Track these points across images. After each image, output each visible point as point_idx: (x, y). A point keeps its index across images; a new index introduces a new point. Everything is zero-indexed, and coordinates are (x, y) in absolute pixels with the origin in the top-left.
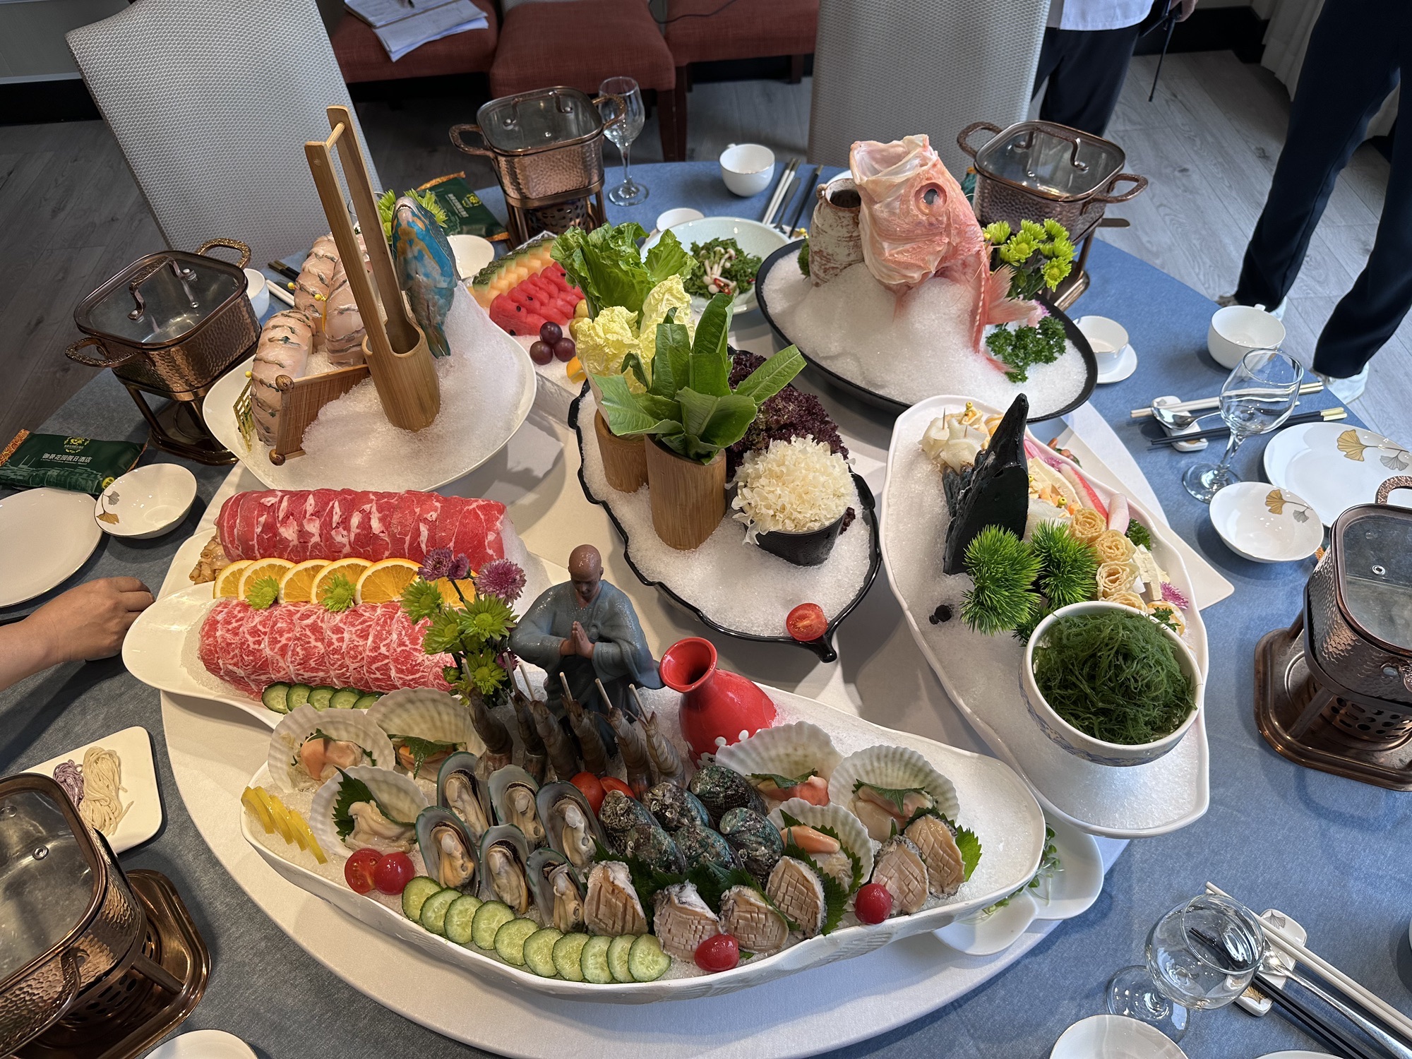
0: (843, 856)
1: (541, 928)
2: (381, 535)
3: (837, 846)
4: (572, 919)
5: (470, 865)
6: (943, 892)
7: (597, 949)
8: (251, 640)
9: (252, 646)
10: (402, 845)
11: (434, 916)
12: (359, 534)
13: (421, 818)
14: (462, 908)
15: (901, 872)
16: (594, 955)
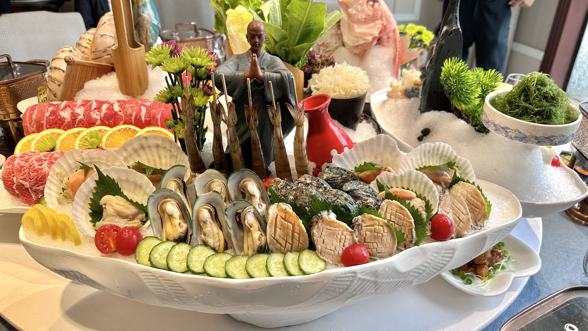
0: (419, 200)
1: (235, 256)
2: (119, 112)
3: (415, 195)
4: (257, 243)
5: (185, 226)
6: (477, 225)
7: (276, 260)
8: (36, 164)
9: (37, 167)
10: (136, 223)
11: (159, 257)
12: (107, 113)
13: (151, 198)
14: (179, 251)
15: (453, 209)
16: (275, 263)
